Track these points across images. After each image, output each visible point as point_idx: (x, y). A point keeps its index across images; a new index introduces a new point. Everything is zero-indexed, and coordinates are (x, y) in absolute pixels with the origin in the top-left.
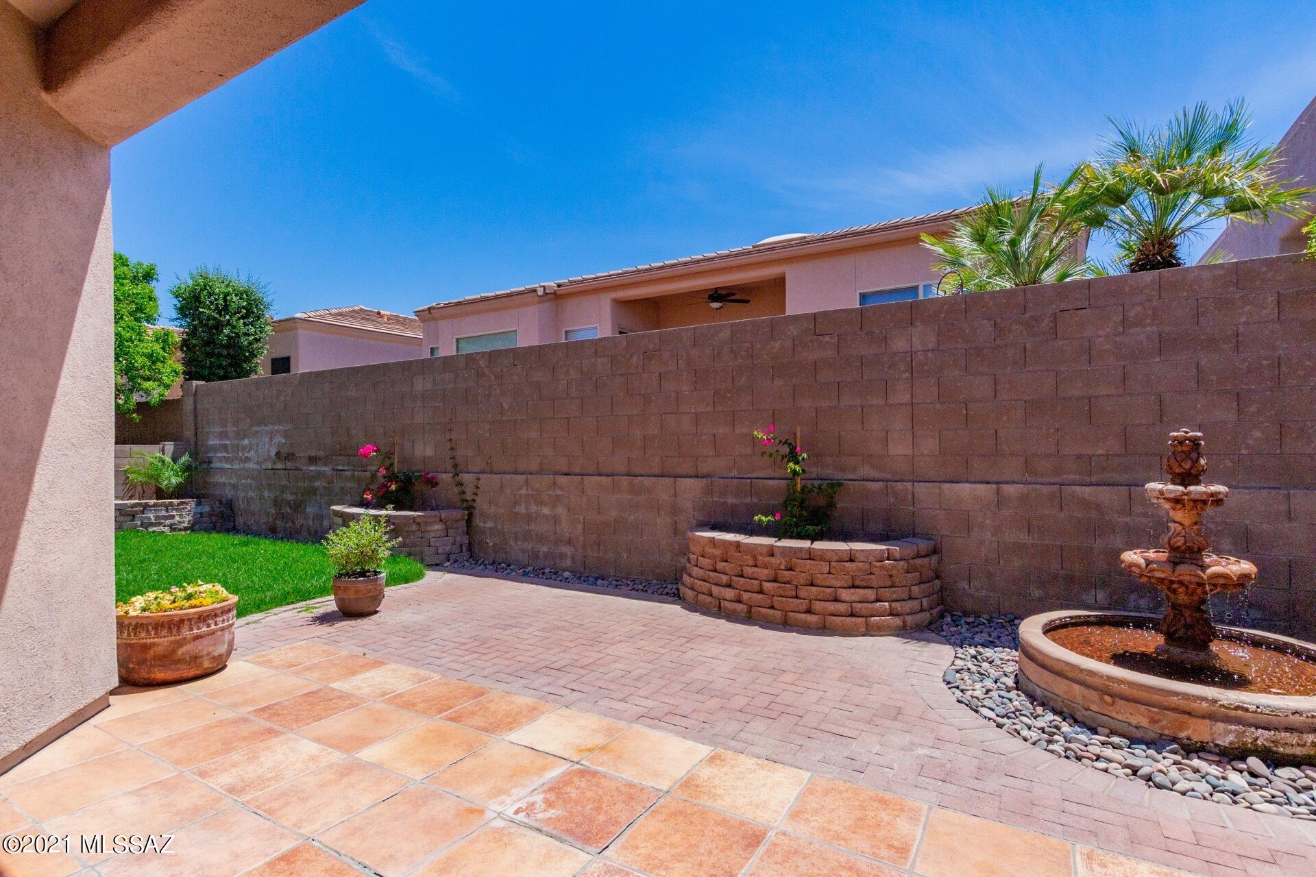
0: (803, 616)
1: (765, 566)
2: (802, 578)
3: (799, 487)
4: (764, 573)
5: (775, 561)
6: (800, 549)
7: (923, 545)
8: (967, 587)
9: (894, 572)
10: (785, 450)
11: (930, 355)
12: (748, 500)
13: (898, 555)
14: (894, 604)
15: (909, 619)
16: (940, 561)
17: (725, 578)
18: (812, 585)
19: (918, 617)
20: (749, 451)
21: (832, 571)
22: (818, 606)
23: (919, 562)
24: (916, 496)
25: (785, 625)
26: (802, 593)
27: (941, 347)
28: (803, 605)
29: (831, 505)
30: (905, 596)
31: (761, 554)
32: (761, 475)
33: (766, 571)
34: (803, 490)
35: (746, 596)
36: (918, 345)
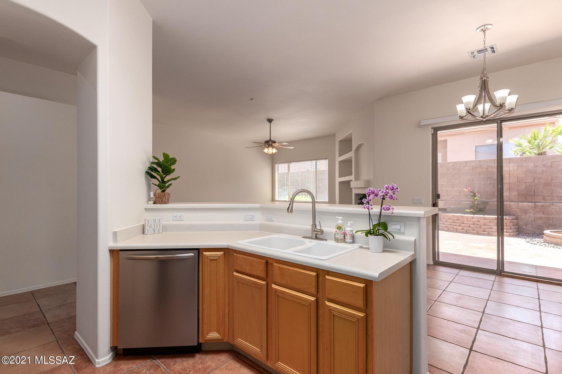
0: (483, 232)
1: (471, 221)
2: (482, 224)
3: (476, 203)
4: (470, 223)
5: (474, 220)
6: (481, 217)
7: (514, 217)
8: (525, 227)
9: (507, 223)
10: (472, 194)
11: (515, 171)
12: (458, 206)
13: (508, 219)
14: (507, 230)
15: (511, 233)
16: (518, 221)
17: (458, 224)
18: (485, 225)
19: (513, 233)
20: (458, 194)
21: (490, 222)
22: (487, 230)
23: (513, 221)
24: (511, 205)
25: (478, 234)
26: (482, 227)
27: (518, 169)
28: (483, 230)
29: (485, 208)
30: (510, 228)
31: (470, 218)
32: (462, 200)
33: (471, 222)
34: (477, 204)
35: (465, 228)
36: (511, 169)
